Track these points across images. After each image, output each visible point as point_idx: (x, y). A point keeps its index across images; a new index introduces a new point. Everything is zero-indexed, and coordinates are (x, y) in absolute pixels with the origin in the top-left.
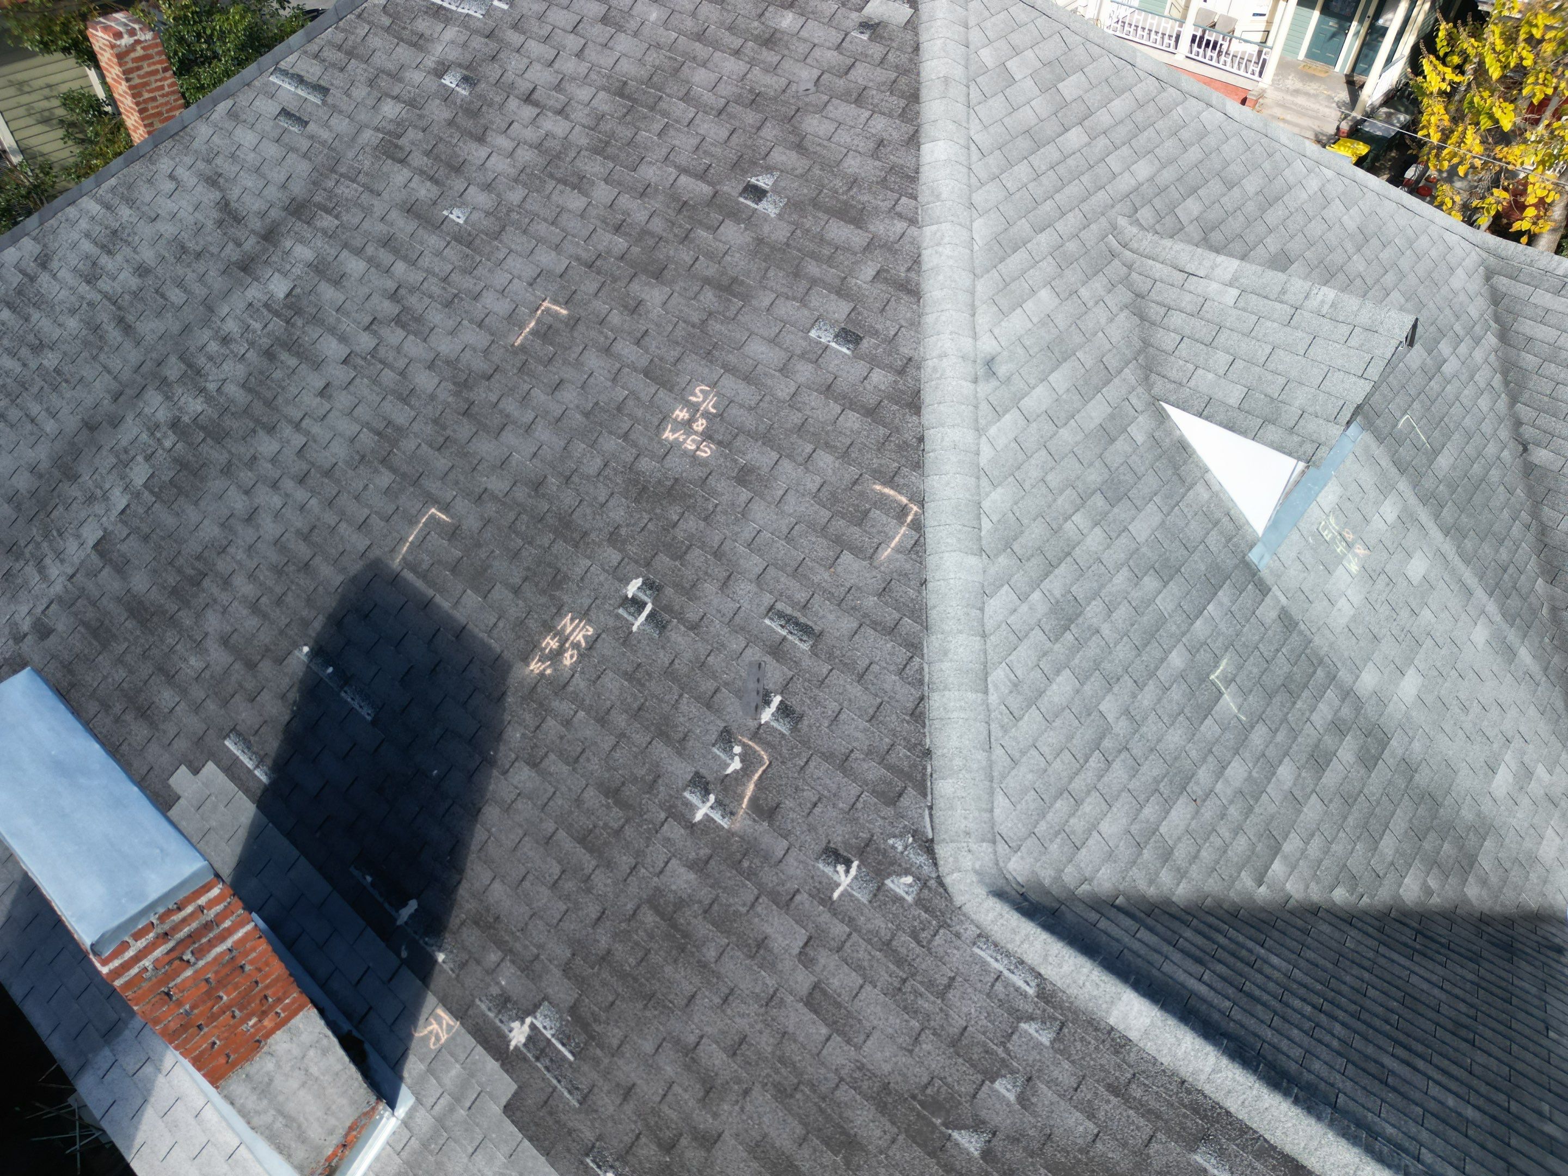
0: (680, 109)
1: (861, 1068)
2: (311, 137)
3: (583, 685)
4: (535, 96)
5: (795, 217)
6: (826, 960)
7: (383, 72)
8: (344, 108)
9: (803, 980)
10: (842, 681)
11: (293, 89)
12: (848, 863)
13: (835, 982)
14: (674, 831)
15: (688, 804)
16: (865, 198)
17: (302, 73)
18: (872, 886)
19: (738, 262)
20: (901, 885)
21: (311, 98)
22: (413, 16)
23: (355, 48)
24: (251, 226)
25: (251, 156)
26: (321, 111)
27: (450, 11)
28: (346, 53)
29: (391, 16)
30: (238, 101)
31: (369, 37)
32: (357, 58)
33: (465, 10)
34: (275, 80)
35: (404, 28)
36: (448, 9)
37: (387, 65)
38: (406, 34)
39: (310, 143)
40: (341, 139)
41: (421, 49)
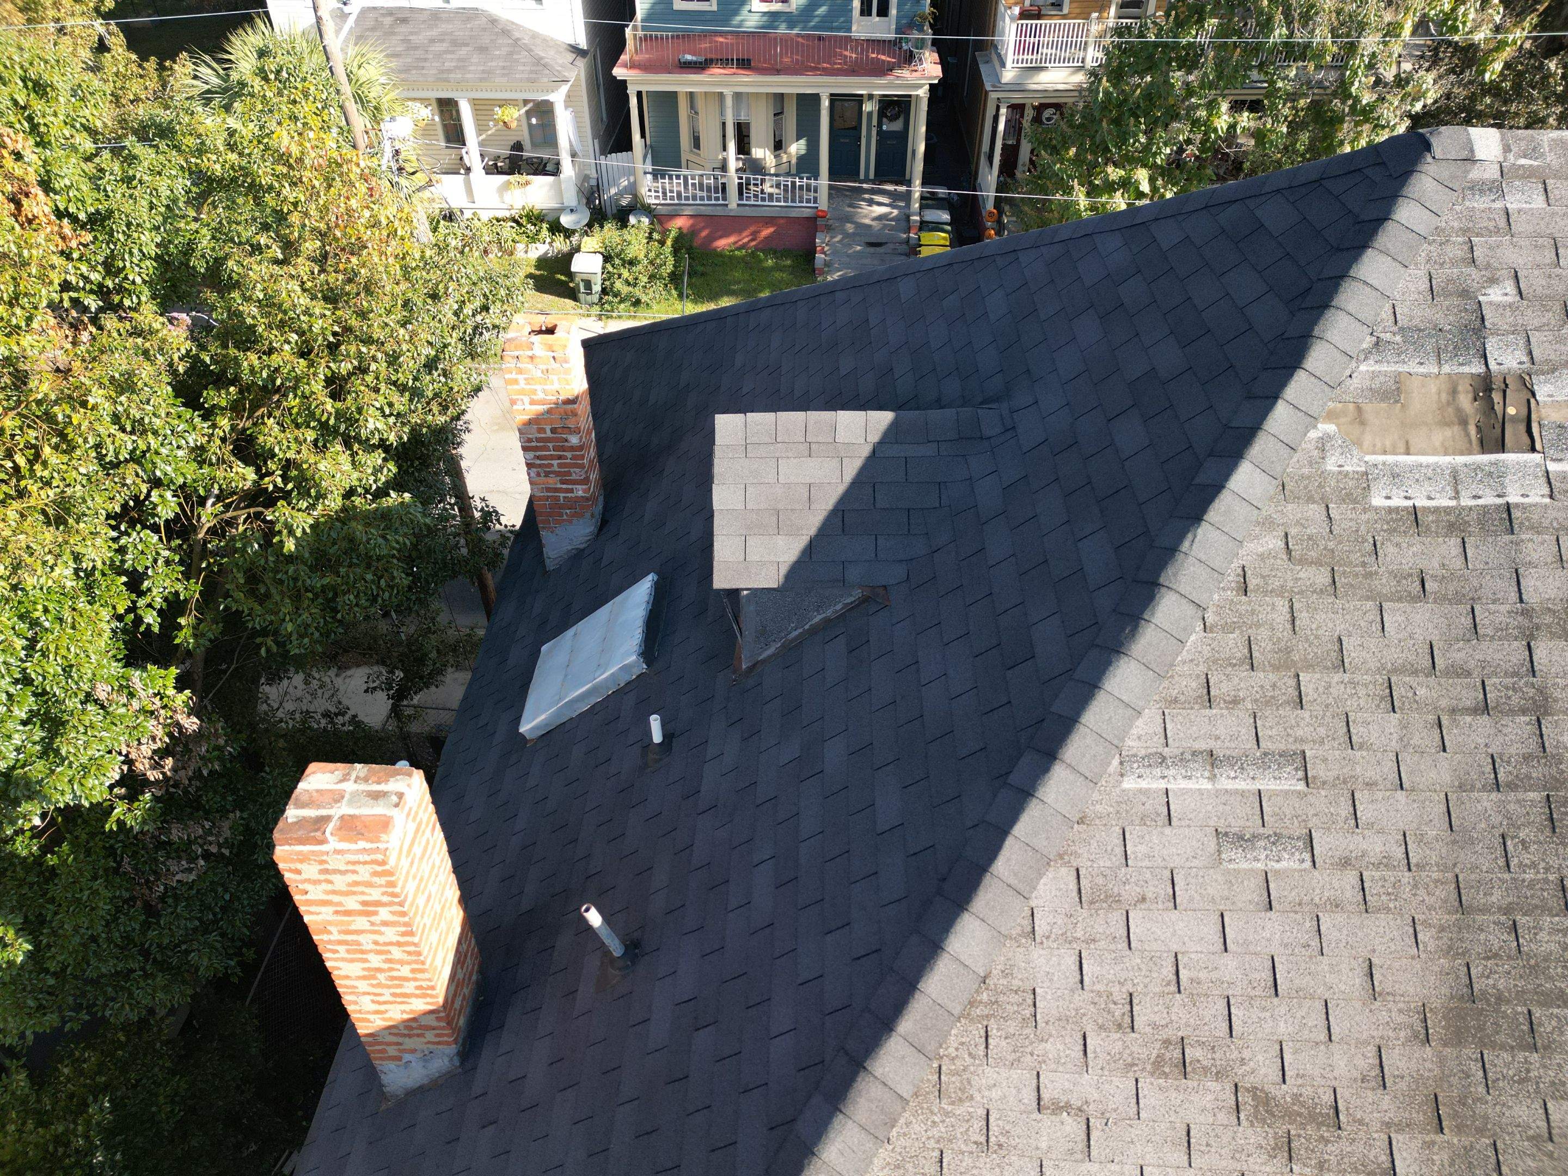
2: (1345, 863)
7: (1395, 671)
8: (1371, 774)
11: (1206, 785)
17: (1202, 745)
21: (1267, 784)
22: (1369, 547)
23: (1288, 651)
24: (1374, 1119)
25: (1229, 966)
26: (1319, 799)
27: (1448, 511)
28: (1276, 668)
29: (1318, 563)
30: (1083, 863)
31: (1303, 618)
32: (1310, 667)
33: (1489, 499)
34: (1143, 784)
35: (1369, 575)
36: (1436, 510)
37: (1393, 656)
38: (1384, 584)
39: (1351, 877)
40: (1421, 839)
41: (1442, 599)
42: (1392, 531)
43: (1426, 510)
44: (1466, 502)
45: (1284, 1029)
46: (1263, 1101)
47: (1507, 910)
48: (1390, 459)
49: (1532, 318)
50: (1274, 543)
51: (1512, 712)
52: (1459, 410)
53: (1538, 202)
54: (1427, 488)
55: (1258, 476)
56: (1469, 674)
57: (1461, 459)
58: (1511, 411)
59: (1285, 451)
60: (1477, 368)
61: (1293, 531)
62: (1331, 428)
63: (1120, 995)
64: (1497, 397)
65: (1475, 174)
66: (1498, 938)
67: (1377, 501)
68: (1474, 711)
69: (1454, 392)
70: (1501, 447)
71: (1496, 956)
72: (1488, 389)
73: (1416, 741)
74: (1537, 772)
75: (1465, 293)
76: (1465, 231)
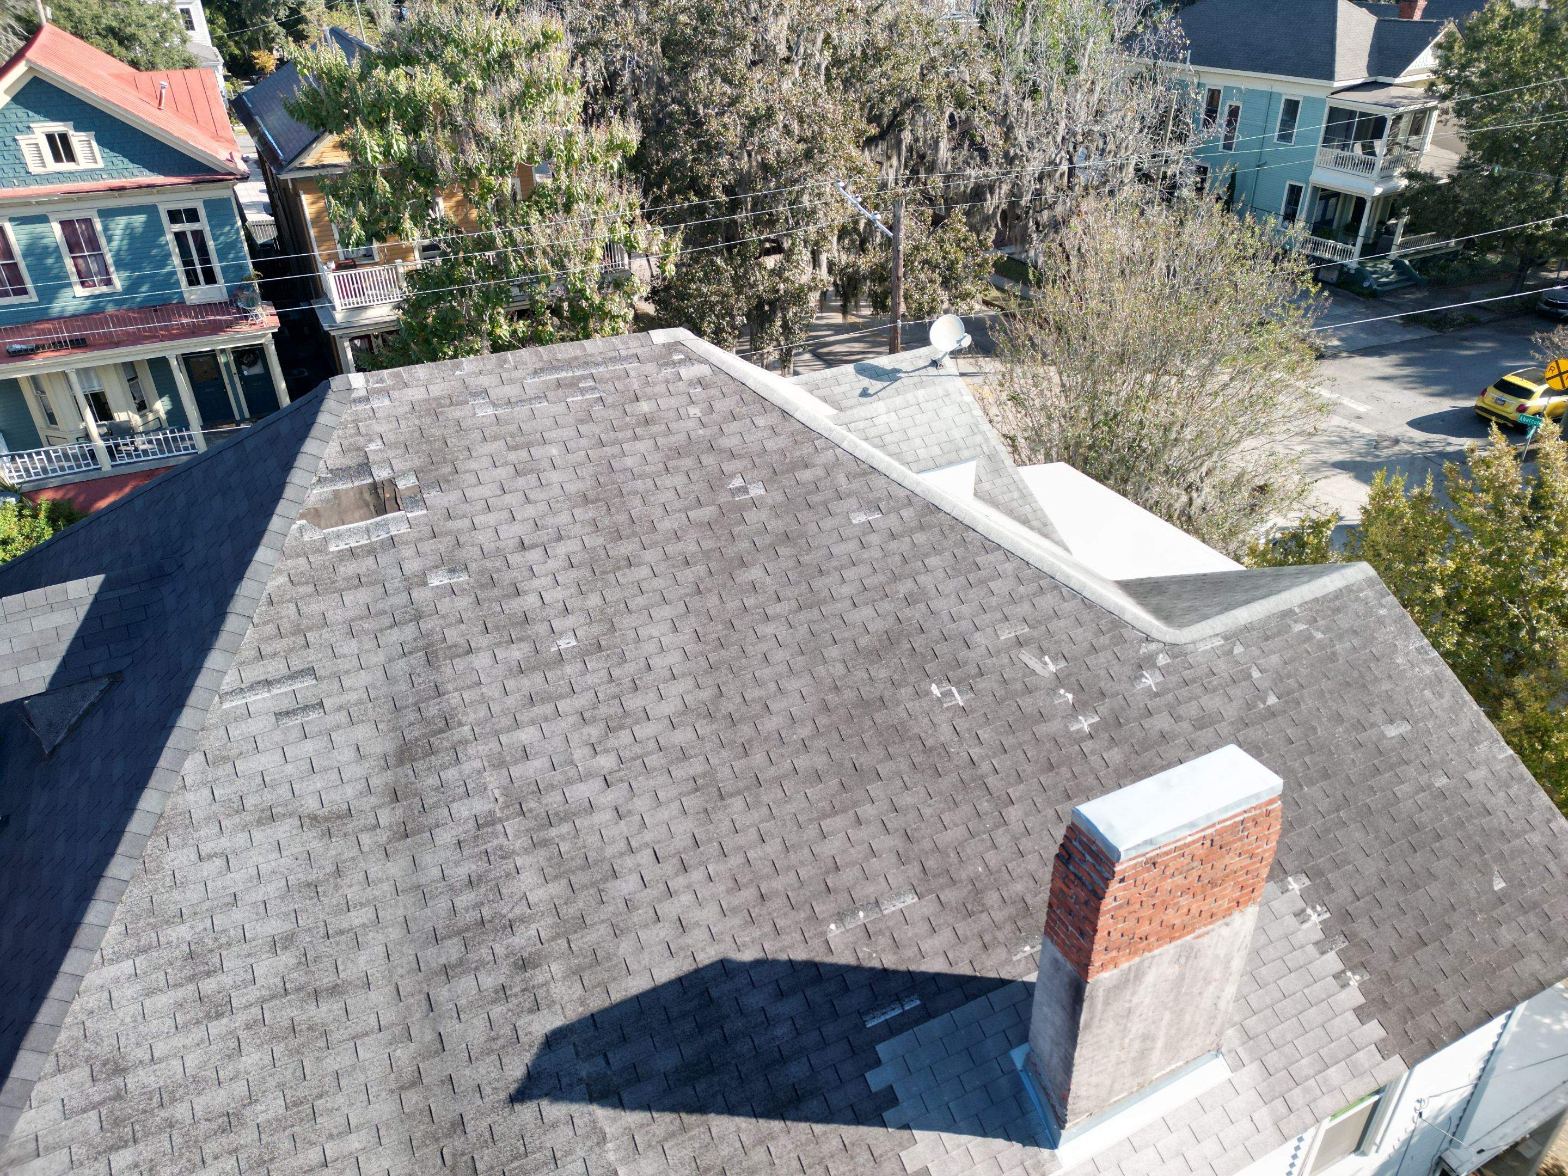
0: (639, 485)
1: (1232, 723)
2: (340, 708)
3: (977, 750)
4: (526, 543)
5: (776, 486)
6: (1182, 710)
7: (352, 620)
8: (347, 667)
9: (1185, 726)
10: (1054, 625)
11: (266, 695)
12: (1142, 676)
13: (1193, 712)
14: (1088, 746)
15: (1078, 731)
16: (798, 453)
18: (1157, 671)
19: (776, 525)
20: (1162, 660)
21: (298, 686)
22: (331, 570)
23: (299, 625)
24: (367, 807)
25: (289, 769)
26: (324, 686)
27: (366, 545)
28: (293, 634)
29: (307, 583)
30: (207, 747)
31: (304, 609)
32: (310, 629)
33: (384, 536)
34: (234, 704)
35: (333, 582)
36: (361, 546)
37: (351, 614)
38: (341, 584)
39: (345, 713)
40: (374, 687)
41: (370, 584)
42: (341, 560)
43: (357, 547)
44: (374, 539)
45: (319, 786)
46: (314, 818)
47: (416, 704)
48: (335, 529)
49: (390, 454)
50: (283, 579)
51: (406, 623)
52: (364, 500)
53: (387, 402)
54: (357, 538)
55: (269, 552)
56: (386, 612)
57: (369, 522)
58: (387, 495)
59: (281, 538)
60: (370, 481)
61: (292, 572)
62: (304, 522)
63: (236, 799)
64: (380, 491)
65: (355, 395)
66: (413, 716)
67: (332, 549)
68: (391, 627)
69: (361, 493)
70: (386, 512)
71: (413, 724)
72: (376, 488)
73: (366, 647)
74: (421, 643)
75: (358, 449)
76: (353, 421)
